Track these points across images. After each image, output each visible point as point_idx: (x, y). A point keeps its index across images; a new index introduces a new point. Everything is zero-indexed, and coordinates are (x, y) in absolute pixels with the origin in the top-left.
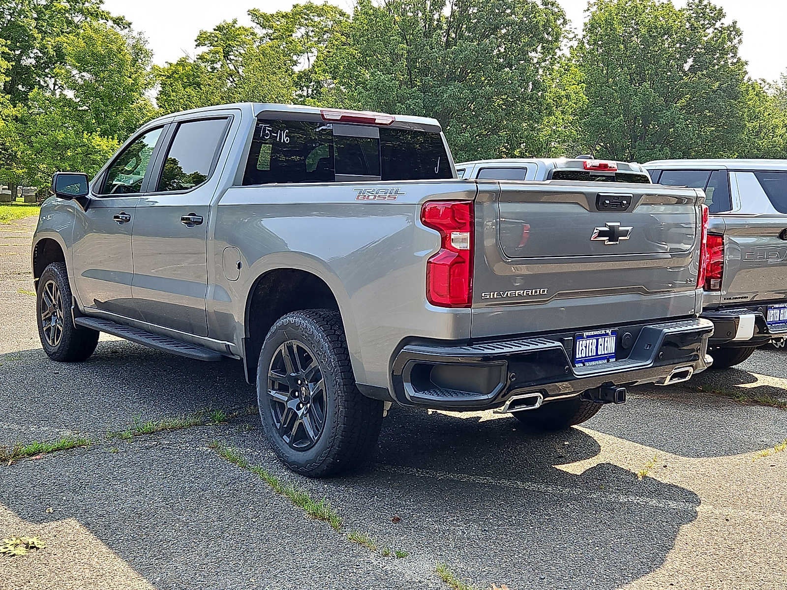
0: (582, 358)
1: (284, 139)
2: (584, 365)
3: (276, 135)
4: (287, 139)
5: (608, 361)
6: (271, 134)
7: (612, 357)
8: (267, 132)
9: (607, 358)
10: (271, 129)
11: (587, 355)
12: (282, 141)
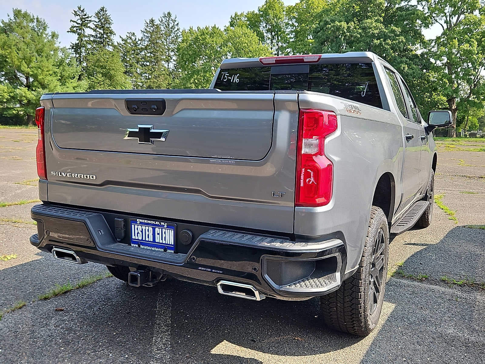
0: (138, 240)
1: (235, 80)
2: (139, 246)
3: (231, 78)
4: (238, 80)
5: (165, 251)
6: (228, 78)
7: (170, 248)
8: (226, 77)
9: (165, 248)
10: (228, 75)
11: (144, 239)
12: (234, 82)
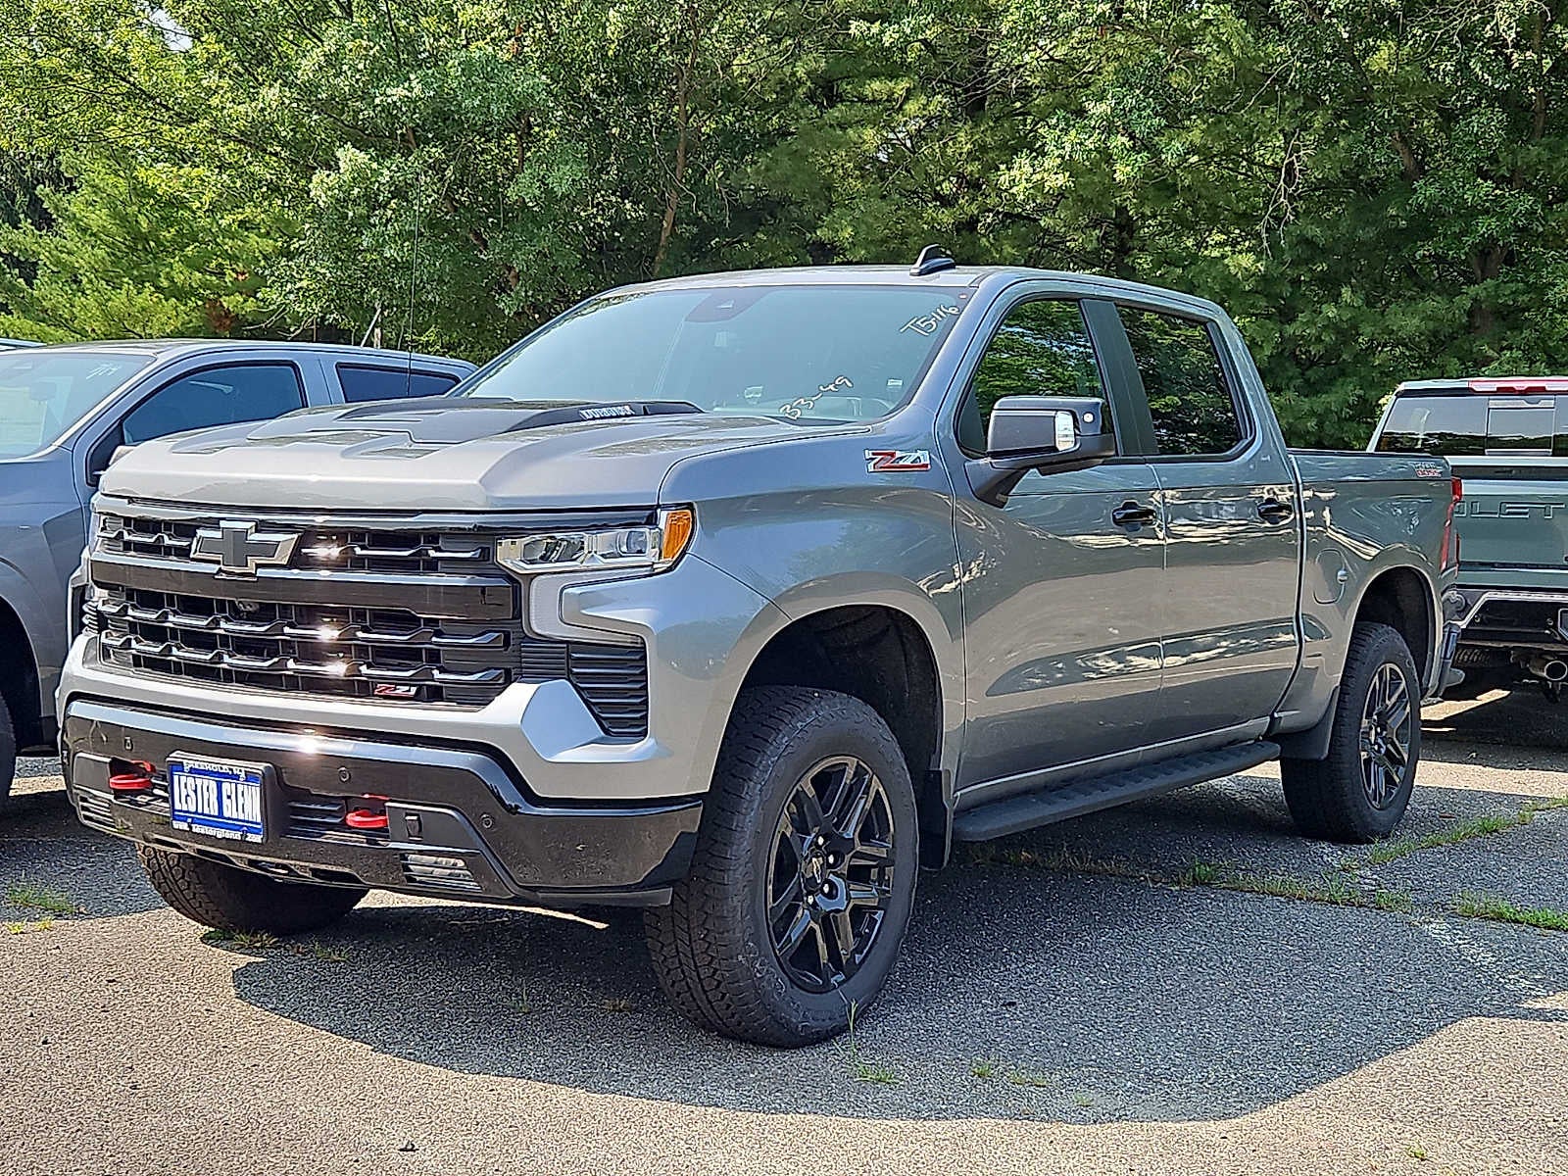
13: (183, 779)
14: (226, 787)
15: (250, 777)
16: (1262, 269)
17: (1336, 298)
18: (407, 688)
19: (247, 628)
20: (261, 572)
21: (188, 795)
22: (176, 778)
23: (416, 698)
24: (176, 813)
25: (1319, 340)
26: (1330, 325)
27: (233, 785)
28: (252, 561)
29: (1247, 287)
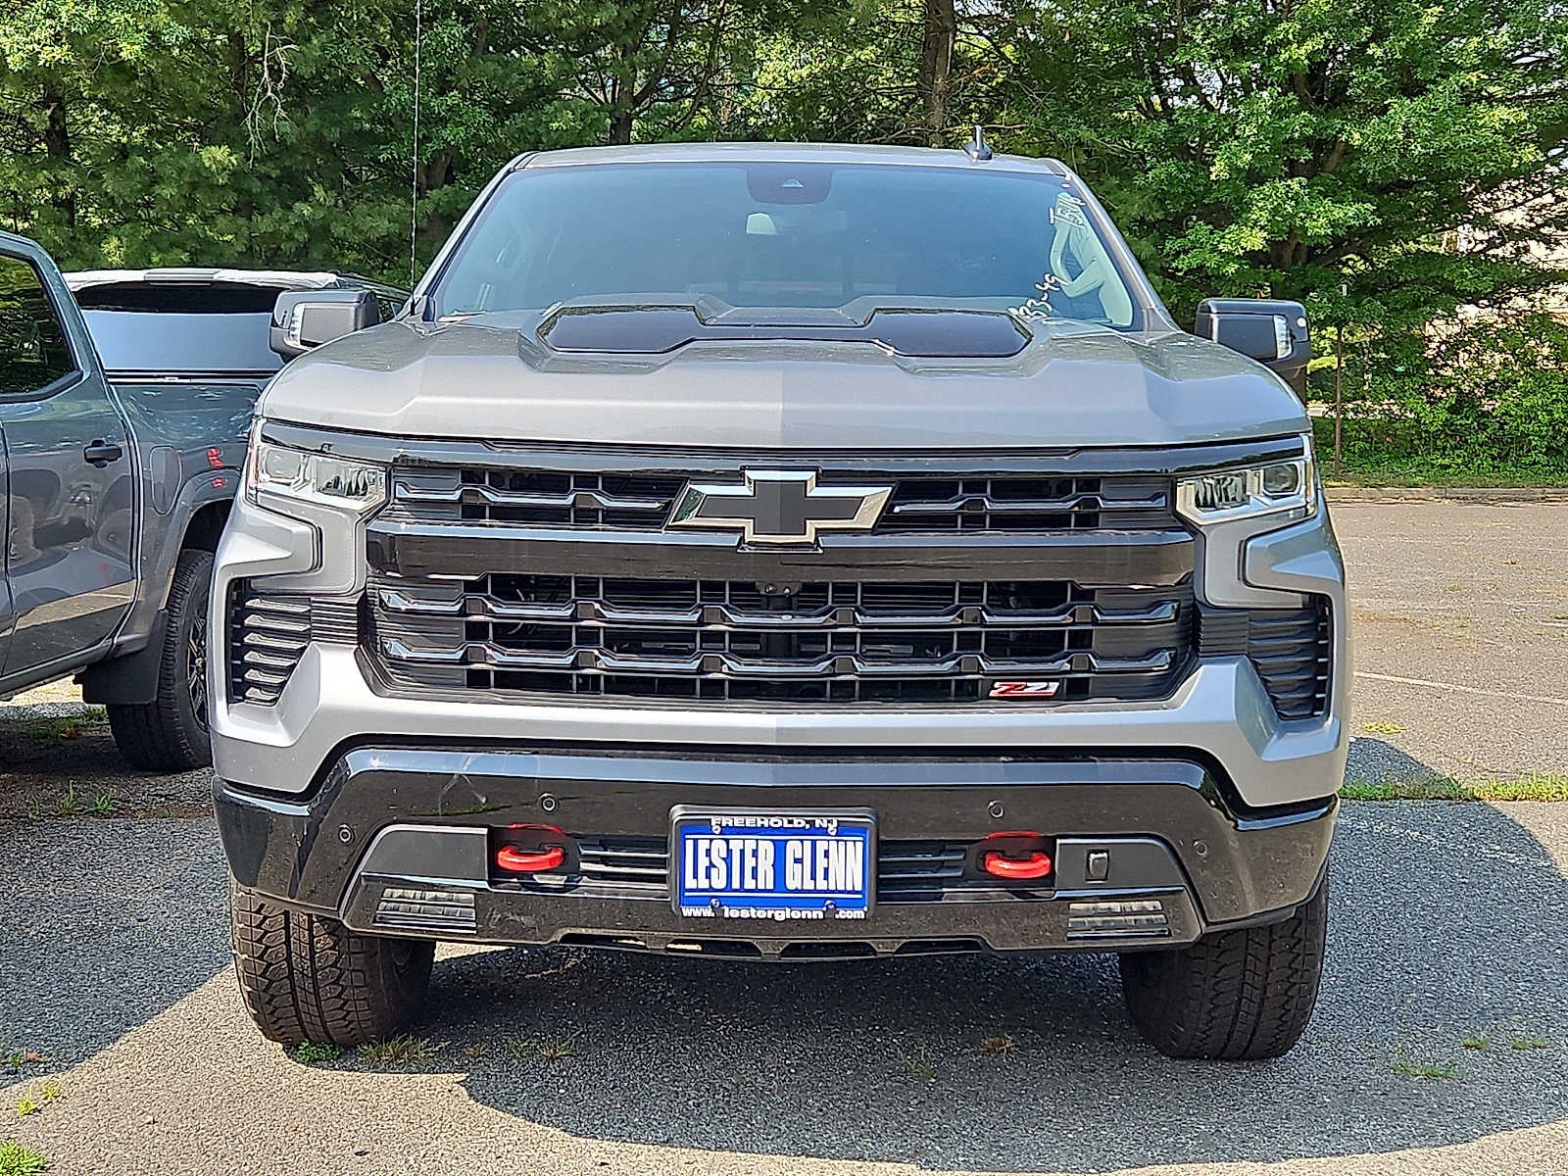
13: (703, 845)
14: (793, 847)
15: (843, 830)
16: (235, 162)
17: (306, 196)
18: (1045, 684)
19: (786, 619)
20: (824, 541)
21: (712, 865)
22: (689, 844)
23: (1056, 697)
24: (687, 894)
25: (290, 237)
26: (304, 223)
27: (808, 845)
28: (812, 526)
29: (221, 180)
